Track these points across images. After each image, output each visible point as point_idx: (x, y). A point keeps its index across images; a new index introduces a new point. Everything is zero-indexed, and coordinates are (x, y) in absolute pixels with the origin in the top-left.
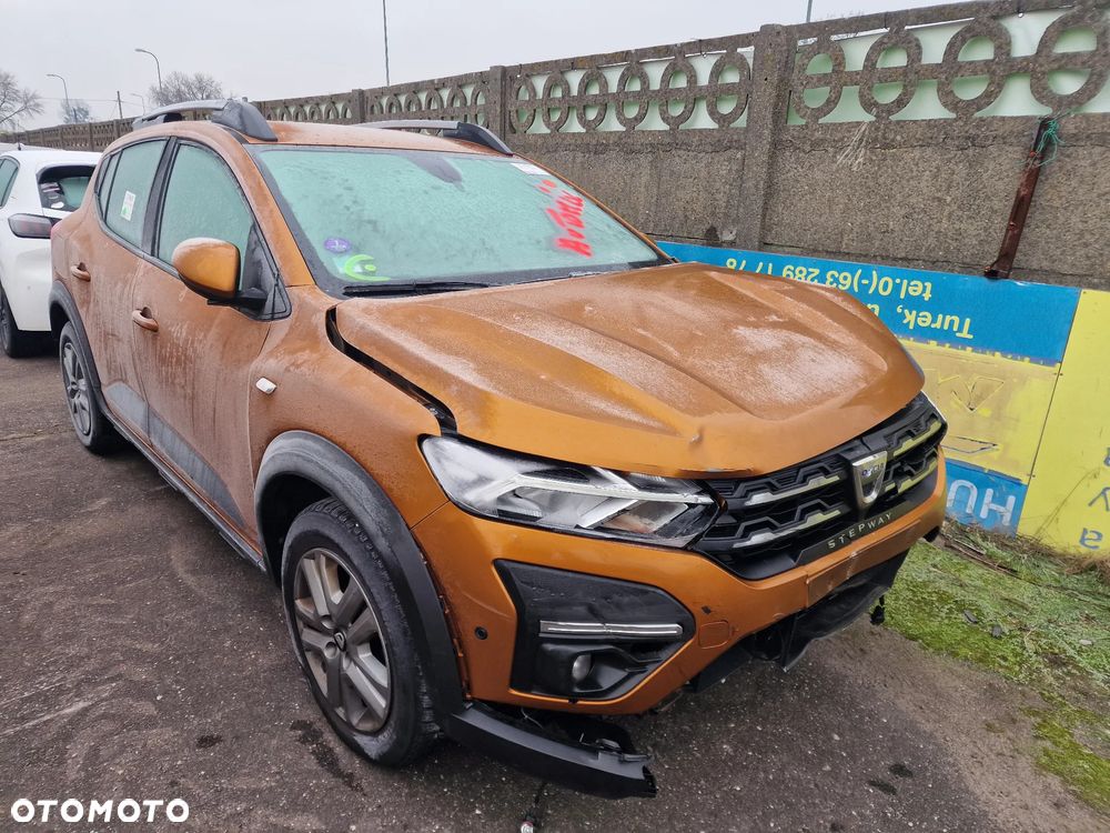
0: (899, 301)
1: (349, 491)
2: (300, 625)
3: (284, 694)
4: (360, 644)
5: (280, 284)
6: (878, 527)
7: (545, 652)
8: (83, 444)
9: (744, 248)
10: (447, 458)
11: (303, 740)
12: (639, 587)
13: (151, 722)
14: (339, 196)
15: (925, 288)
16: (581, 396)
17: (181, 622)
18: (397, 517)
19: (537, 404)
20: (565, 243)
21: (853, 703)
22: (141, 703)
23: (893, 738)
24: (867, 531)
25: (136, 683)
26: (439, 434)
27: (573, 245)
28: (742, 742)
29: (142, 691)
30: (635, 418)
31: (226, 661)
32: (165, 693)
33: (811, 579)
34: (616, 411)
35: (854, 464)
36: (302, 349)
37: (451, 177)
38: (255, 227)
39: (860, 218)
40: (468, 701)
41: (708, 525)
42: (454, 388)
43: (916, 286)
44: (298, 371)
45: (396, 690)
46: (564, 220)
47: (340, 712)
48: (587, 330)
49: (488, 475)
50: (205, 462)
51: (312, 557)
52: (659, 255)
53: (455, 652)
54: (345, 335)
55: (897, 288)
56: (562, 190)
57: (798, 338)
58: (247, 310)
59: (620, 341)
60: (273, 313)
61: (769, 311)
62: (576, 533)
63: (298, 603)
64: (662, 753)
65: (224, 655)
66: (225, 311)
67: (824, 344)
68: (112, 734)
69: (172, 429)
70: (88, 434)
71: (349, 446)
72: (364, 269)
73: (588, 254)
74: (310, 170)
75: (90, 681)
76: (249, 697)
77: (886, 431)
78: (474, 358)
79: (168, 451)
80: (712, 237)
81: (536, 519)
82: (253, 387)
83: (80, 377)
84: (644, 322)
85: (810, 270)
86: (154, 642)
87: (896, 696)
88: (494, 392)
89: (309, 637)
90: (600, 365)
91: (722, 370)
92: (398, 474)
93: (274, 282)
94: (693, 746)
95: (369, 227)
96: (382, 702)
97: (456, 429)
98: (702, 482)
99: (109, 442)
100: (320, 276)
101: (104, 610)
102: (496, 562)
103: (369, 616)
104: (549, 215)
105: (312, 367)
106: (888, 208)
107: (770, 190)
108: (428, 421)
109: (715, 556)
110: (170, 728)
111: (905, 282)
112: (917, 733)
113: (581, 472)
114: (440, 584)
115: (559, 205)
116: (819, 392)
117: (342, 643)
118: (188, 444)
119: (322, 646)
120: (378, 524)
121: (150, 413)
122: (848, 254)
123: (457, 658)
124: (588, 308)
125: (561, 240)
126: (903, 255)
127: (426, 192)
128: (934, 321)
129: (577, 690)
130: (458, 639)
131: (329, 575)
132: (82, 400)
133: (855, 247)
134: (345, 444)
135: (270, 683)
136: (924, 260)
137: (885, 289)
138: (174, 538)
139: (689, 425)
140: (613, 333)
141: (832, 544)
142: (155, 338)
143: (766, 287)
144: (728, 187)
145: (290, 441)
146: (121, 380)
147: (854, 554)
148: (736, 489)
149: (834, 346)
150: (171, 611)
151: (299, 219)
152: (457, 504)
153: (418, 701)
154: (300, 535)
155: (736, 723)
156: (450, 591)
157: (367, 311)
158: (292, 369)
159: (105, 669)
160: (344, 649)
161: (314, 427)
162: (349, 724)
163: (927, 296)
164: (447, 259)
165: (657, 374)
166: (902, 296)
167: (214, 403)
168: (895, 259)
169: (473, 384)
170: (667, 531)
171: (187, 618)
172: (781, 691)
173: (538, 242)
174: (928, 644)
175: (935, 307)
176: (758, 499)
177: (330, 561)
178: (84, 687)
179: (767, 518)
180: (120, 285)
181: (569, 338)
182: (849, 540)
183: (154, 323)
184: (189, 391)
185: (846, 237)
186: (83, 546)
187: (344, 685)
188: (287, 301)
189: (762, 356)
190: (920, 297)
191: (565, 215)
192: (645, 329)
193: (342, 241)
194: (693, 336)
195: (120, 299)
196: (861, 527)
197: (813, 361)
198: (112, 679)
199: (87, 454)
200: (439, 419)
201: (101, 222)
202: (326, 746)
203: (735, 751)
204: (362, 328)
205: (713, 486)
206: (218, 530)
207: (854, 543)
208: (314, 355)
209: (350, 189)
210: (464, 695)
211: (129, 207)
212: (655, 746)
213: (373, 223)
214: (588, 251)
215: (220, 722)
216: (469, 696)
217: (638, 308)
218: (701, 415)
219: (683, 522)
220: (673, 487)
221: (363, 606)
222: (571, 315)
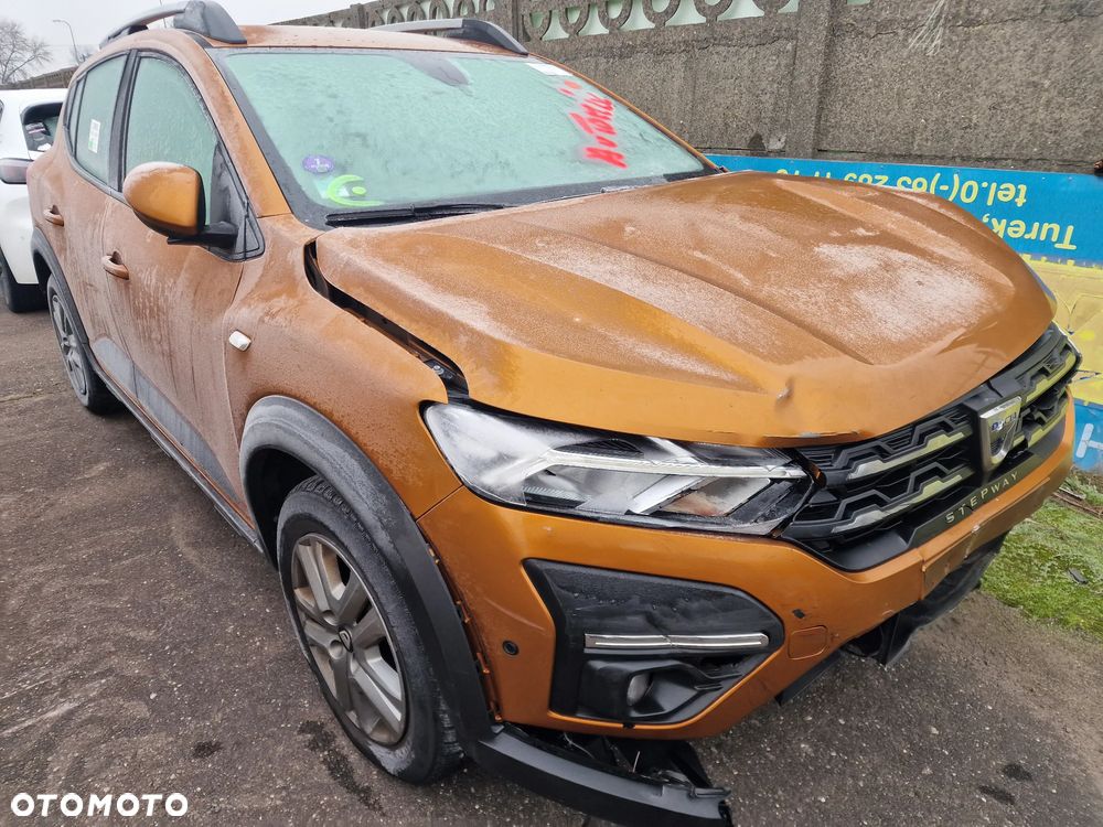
0: (986, 209)
1: (339, 473)
2: (302, 617)
3: (292, 689)
4: (367, 648)
5: (251, 215)
6: (1003, 490)
7: (592, 671)
8: (82, 404)
9: (796, 157)
10: (457, 431)
11: (313, 746)
12: (711, 588)
13: (142, 727)
14: (320, 106)
15: (1018, 192)
16: (628, 343)
17: (179, 604)
18: (398, 505)
19: (573, 357)
20: (594, 153)
21: (949, 686)
22: (132, 703)
23: (1002, 730)
24: (991, 497)
25: (128, 679)
26: (447, 402)
27: (605, 154)
28: (824, 740)
29: (135, 690)
30: (701, 370)
31: (228, 651)
32: (159, 691)
33: (929, 564)
34: (676, 361)
35: (982, 416)
36: (277, 294)
37: (455, 79)
38: (220, 147)
39: (936, 113)
40: (498, 724)
41: (799, 505)
42: (463, 339)
43: (1007, 189)
44: (273, 322)
45: (411, 706)
46: (592, 126)
47: (352, 716)
48: (629, 256)
49: (510, 452)
50: (192, 427)
51: (307, 543)
52: (706, 165)
53: (479, 669)
54: (328, 275)
55: (983, 193)
56: (586, 92)
57: (897, 256)
58: (217, 249)
59: (672, 267)
60: (245, 251)
61: (856, 223)
62: (627, 521)
63: (298, 592)
64: (729, 755)
65: (226, 643)
66: (194, 250)
67: (929, 261)
68: (98, 743)
69: (157, 389)
70: (85, 394)
71: (336, 416)
72: (350, 191)
73: (623, 165)
74: (285, 76)
75: (77, 678)
76: (253, 693)
77: (1017, 370)
78: (487, 298)
79: (155, 414)
80: (756, 146)
81: (574, 504)
82: (227, 343)
83: (70, 333)
84: (701, 244)
85: (877, 177)
86: (149, 629)
87: (999, 676)
88: (515, 342)
89: (312, 630)
90: (651, 300)
91: (808, 301)
92: (397, 451)
93: (244, 213)
94: (765, 746)
95: (358, 140)
96: (398, 715)
97: (466, 391)
98: (792, 451)
99: (104, 403)
100: (298, 202)
101: (96, 590)
102: (525, 563)
103: (374, 617)
104: (573, 120)
105: (288, 318)
106: (971, 98)
107: (827, 84)
108: (431, 382)
109: (807, 543)
110: (164, 734)
111: (994, 185)
112: (1031, 722)
113: (631, 443)
114: (455, 587)
115: (586, 109)
116: (935, 324)
117: (348, 643)
118: (173, 406)
119: (327, 645)
120: (377, 513)
121: (135, 371)
122: (920, 156)
123: (483, 676)
124: (629, 229)
125: (590, 150)
126: (989, 154)
127: (425, 98)
128: (1028, 231)
129: (634, 714)
130: (482, 653)
131: (327, 564)
132: (75, 357)
133: (929, 147)
134: (331, 413)
135: (276, 676)
136: (1014, 159)
137: (969, 194)
138: (176, 506)
139: (775, 378)
140: (662, 259)
141: (950, 518)
142: (127, 286)
143: (846, 195)
144: (775, 86)
145: (269, 408)
146: (105, 335)
147: (976, 528)
148: (836, 457)
149: (944, 263)
150: (169, 592)
151: (272, 134)
152: (472, 490)
153: (437, 720)
154: (293, 517)
155: (813, 716)
156: (469, 597)
157: (353, 244)
158: (266, 319)
159: (95, 663)
160: (351, 650)
161: (295, 391)
162: (362, 731)
163: (1021, 201)
164: (453, 176)
165: (727, 309)
166: (990, 203)
167: (192, 361)
168: (979, 160)
169: (487, 332)
170: (742, 513)
171: (186, 599)
172: (863, 674)
173: (562, 153)
174: (1031, 611)
175: (1029, 214)
176: (865, 469)
177: (327, 550)
178: (71, 685)
179: (873, 492)
180: (90, 227)
181: (609, 267)
182: (970, 509)
183: (125, 270)
184: (166, 348)
185: (918, 138)
186: (78, 517)
187: (353, 691)
188: (259, 235)
189: (854, 281)
190: (1013, 202)
191: (593, 121)
192: (703, 251)
193: (325, 159)
194: (765, 258)
195: (92, 244)
196: (984, 492)
197: (920, 283)
198: (102, 675)
199: (86, 414)
200: (444, 380)
201: (72, 159)
202: (338, 754)
203: (816, 751)
204: (348, 264)
205: (807, 455)
206: (212, 502)
207: (975, 513)
208: (291, 302)
209: (335, 96)
210: (492, 717)
211: (95, 137)
212: (718, 746)
213: (363, 137)
214: (621, 161)
215: (220, 725)
216: (498, 718)
217: (692, 226)
218: (788, 362)
219: (765, 500)
220: (752, 457)
221: (367, 606)
222: (608, 238)
